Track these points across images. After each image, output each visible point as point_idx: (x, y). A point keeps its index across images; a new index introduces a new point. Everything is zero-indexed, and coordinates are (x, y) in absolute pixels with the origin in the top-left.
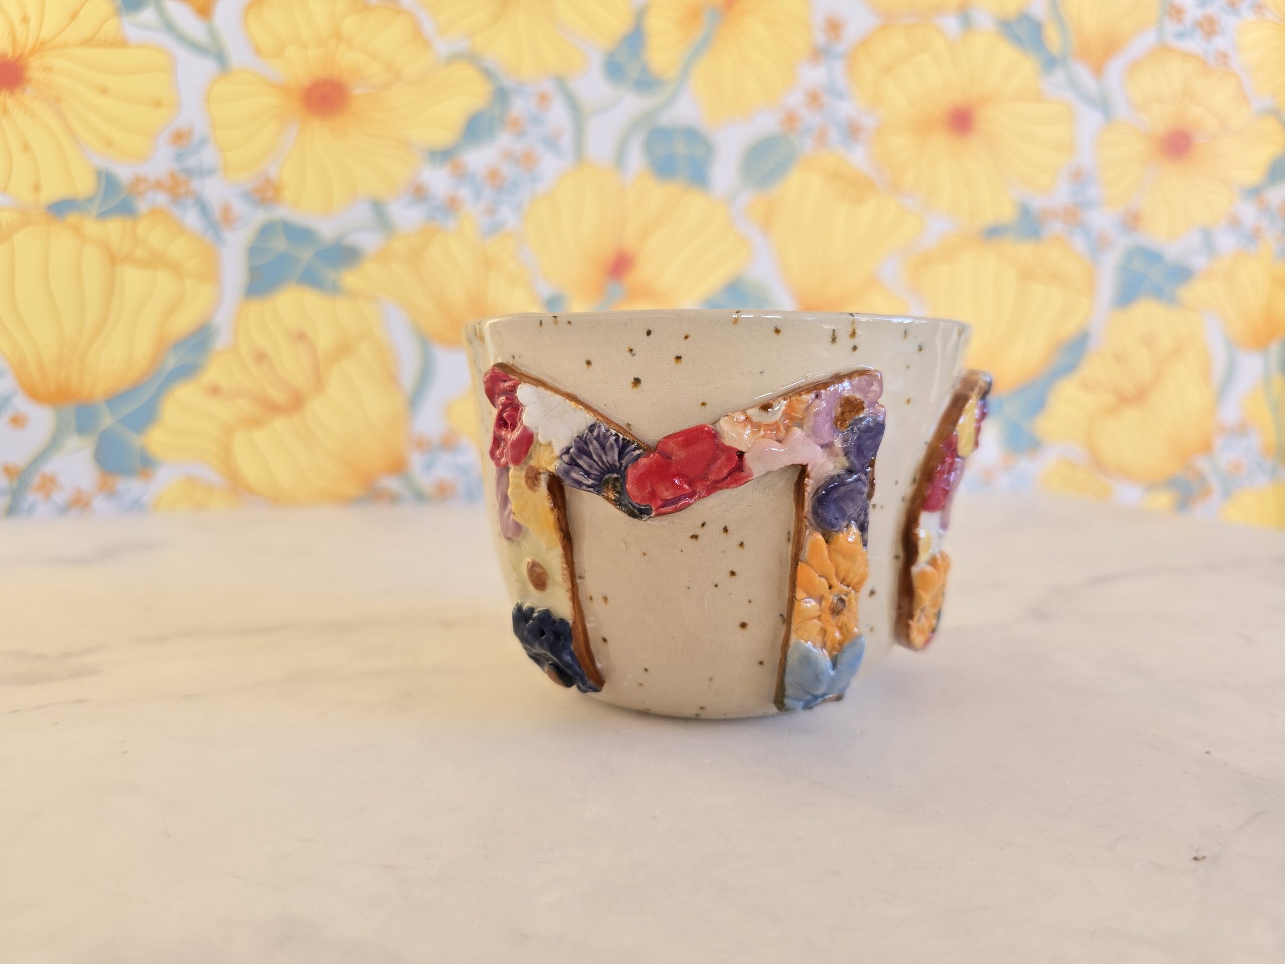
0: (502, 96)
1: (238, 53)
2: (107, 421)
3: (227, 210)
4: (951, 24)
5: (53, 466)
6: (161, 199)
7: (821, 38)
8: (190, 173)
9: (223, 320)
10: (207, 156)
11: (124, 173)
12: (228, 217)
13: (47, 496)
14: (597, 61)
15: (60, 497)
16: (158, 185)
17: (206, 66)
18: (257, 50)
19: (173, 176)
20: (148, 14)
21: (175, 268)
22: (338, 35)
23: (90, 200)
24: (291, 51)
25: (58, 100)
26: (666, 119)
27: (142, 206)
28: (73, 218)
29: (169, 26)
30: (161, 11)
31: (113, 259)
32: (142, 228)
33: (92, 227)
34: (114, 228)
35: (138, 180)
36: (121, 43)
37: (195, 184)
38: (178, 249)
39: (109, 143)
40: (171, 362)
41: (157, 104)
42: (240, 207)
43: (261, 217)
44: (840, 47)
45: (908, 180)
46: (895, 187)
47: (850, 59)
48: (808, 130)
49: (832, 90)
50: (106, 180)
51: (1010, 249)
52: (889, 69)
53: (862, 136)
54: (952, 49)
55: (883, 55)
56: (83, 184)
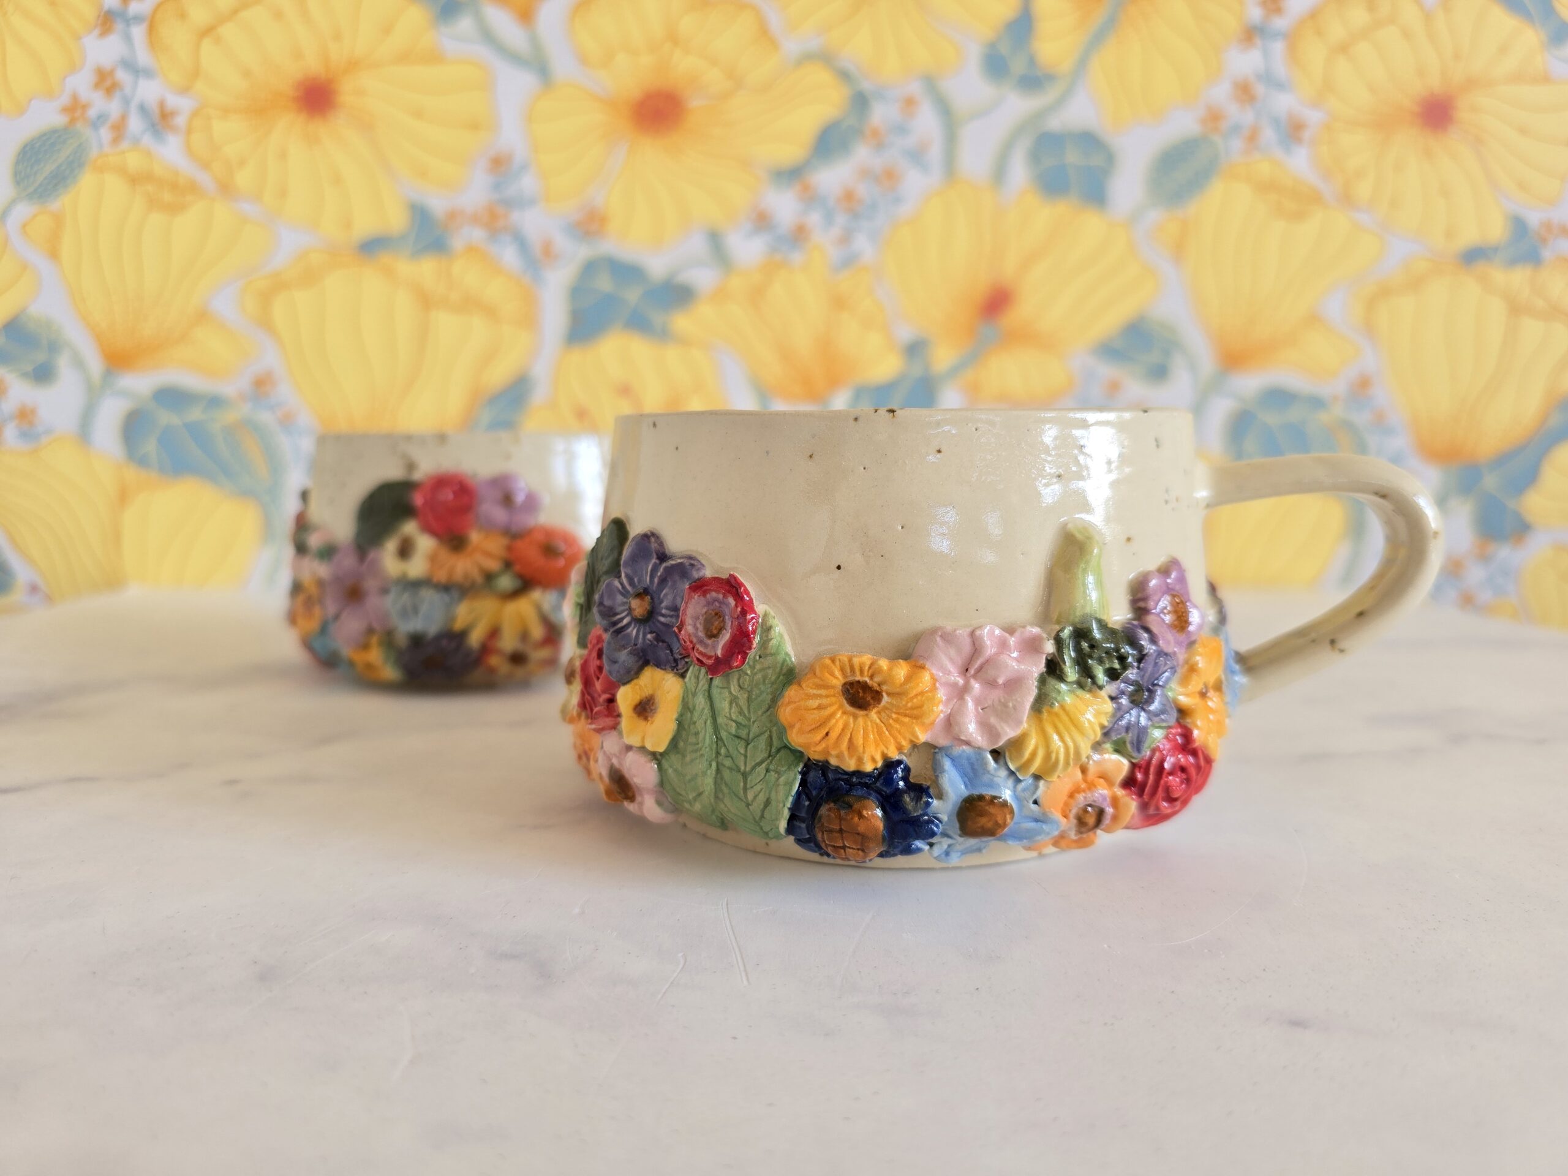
0: (861, 102)
1: (562, 65)
3: (547, 245)
6: (477, 234)
7: (1255, 13)
8: (508, 203)
9: (541, 371)
10: (528, 183)
11: (438, 204)
12: (549, 253)
14: (974, 54)
16: (474, 219)
17: (527, 81)
18: (583, 60)
19: (490, 208)
20: (465, 24)
21: (490, 312)
22: (673, 38)
23: (403, 237)
24: (621, 60)
25: (371, 126)
26: (1055, 123)
27: (458, 243)
28: (385, 258)
29: (488, 36)
30: (480, 21)
31: (426, 301)
32: (457, 268)
33: (405, 267)
34: (426, 269)
35: (453, 215)
36: (434, 57)
37: (516, 216)
38: (495, 290)
39: (423, 172)
40: (486, 419)
41: (475, 126)
42: (562, 242)
43: (583, 252)
44: (1280, 23)
45: (1364, 190)
46: (1347, 200)
47: (1291, 38)
48: (1236, 129)
49: (1269, 78)
50: (420, 215)
51: (1499, 275)
52: (1344, 48)
53: (1307, 135)
54: (1428, 17)
55: (1336, 31)
56: (396, 220)
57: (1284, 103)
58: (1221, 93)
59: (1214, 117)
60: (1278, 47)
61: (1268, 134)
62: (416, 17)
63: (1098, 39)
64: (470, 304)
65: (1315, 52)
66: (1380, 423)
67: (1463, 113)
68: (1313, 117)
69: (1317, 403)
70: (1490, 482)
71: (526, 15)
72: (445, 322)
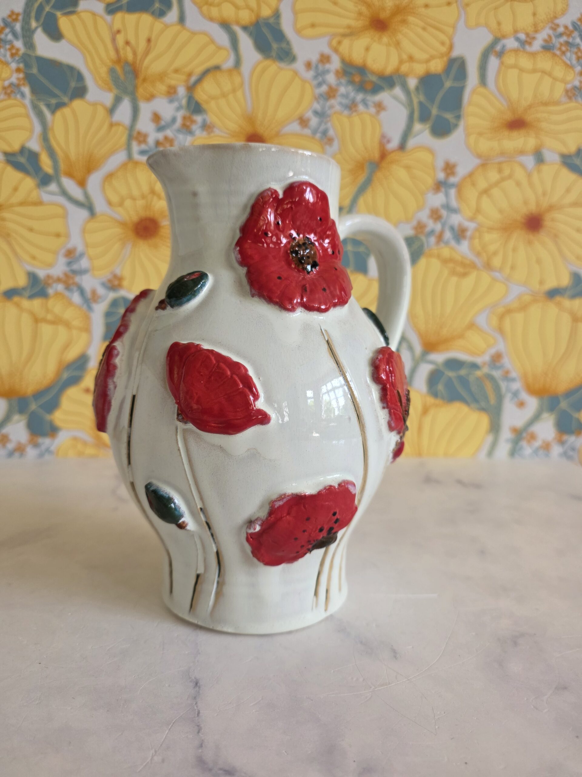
1: (100, 206)
2: (33, 407)
3: (94, 292)
4: (529, 161)
5: (8, 429)
6: (60, 287)
7: (441, 176)
8: (75, 272)
9: (92, 352)
10: (84, 263)
11: (41, 274)
12: (95, 297)
13: (4, 446)
15: (10, 446)
16: (59, 280)
17: (84, 214)
18: (110, 203)
19: (66, 275)
20: (53, 187)
21: (67, 325)
22: (153, 192)
23: (24, 289)
24: (128, 203)
25: (8, 235)
27: (51, 291)
28: (16, 299)
29: (64, 193)
30: (60, 185)
31: (37, 320)
32: (51, 302)
33: (26, 303)
34: (37, 304)
35: (49, 277)
36: (39, 203)
37: (77, 279)
38: (69, 314)
39: (34, 258)
40: (65, 376)
41: (58, 235)
42: (101, 291)
43: (112, 295)
44: (453, 180)
45: (497, 262)
46: (488, 266)
47: (459, 187)
48: (432, 232)
49: (447, 207)
50: (33, 278)
51: (567, 303)
52: (486, 191)
53: (469, 234)
54: (529, 175)
55: (482, 184)
56: (22, 281)
57: (456, 220)
58: (424, 216)
59: (420, 227)
60: (453, 192)
61: (448, 235)
62: (29, 183)
63: (362, 190)
64: (57, 321)
65: (471, 194)
66: (507, 377)
67: (547, 222)
68: (471, 226)
69: (474, 366)
70: (564, 405)
71: (82, 183)
72: (46, 330)
